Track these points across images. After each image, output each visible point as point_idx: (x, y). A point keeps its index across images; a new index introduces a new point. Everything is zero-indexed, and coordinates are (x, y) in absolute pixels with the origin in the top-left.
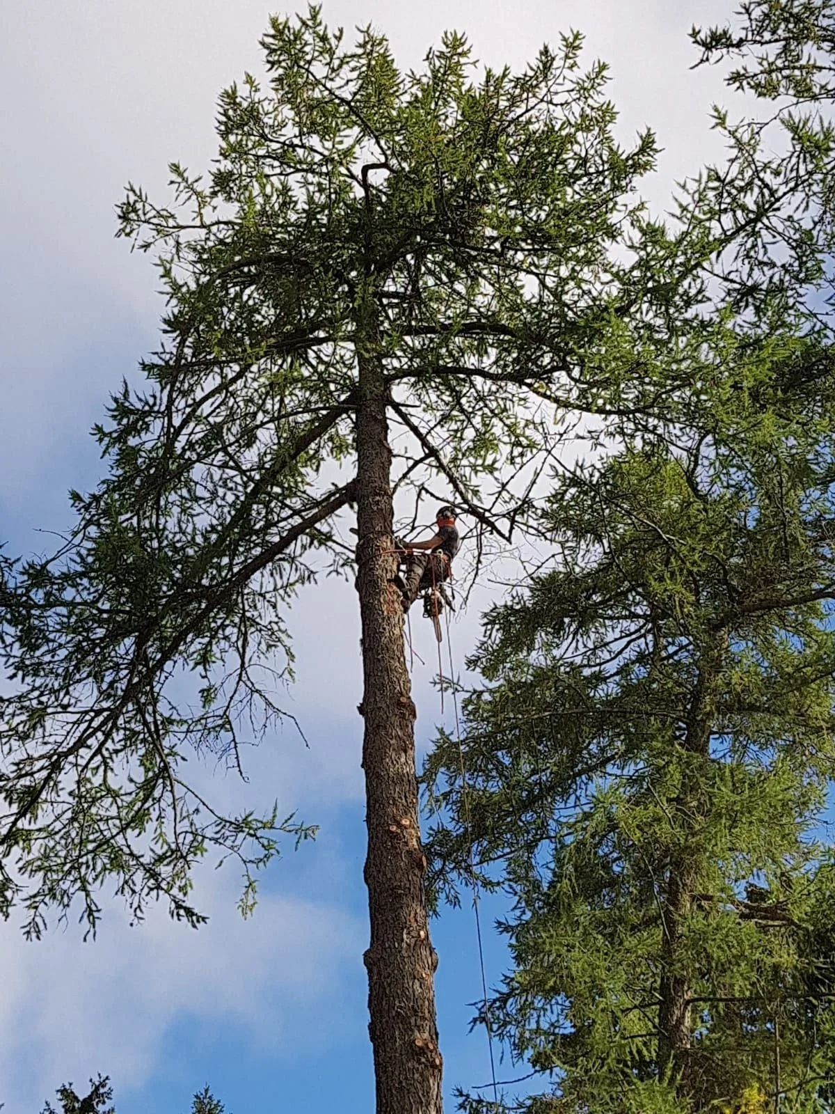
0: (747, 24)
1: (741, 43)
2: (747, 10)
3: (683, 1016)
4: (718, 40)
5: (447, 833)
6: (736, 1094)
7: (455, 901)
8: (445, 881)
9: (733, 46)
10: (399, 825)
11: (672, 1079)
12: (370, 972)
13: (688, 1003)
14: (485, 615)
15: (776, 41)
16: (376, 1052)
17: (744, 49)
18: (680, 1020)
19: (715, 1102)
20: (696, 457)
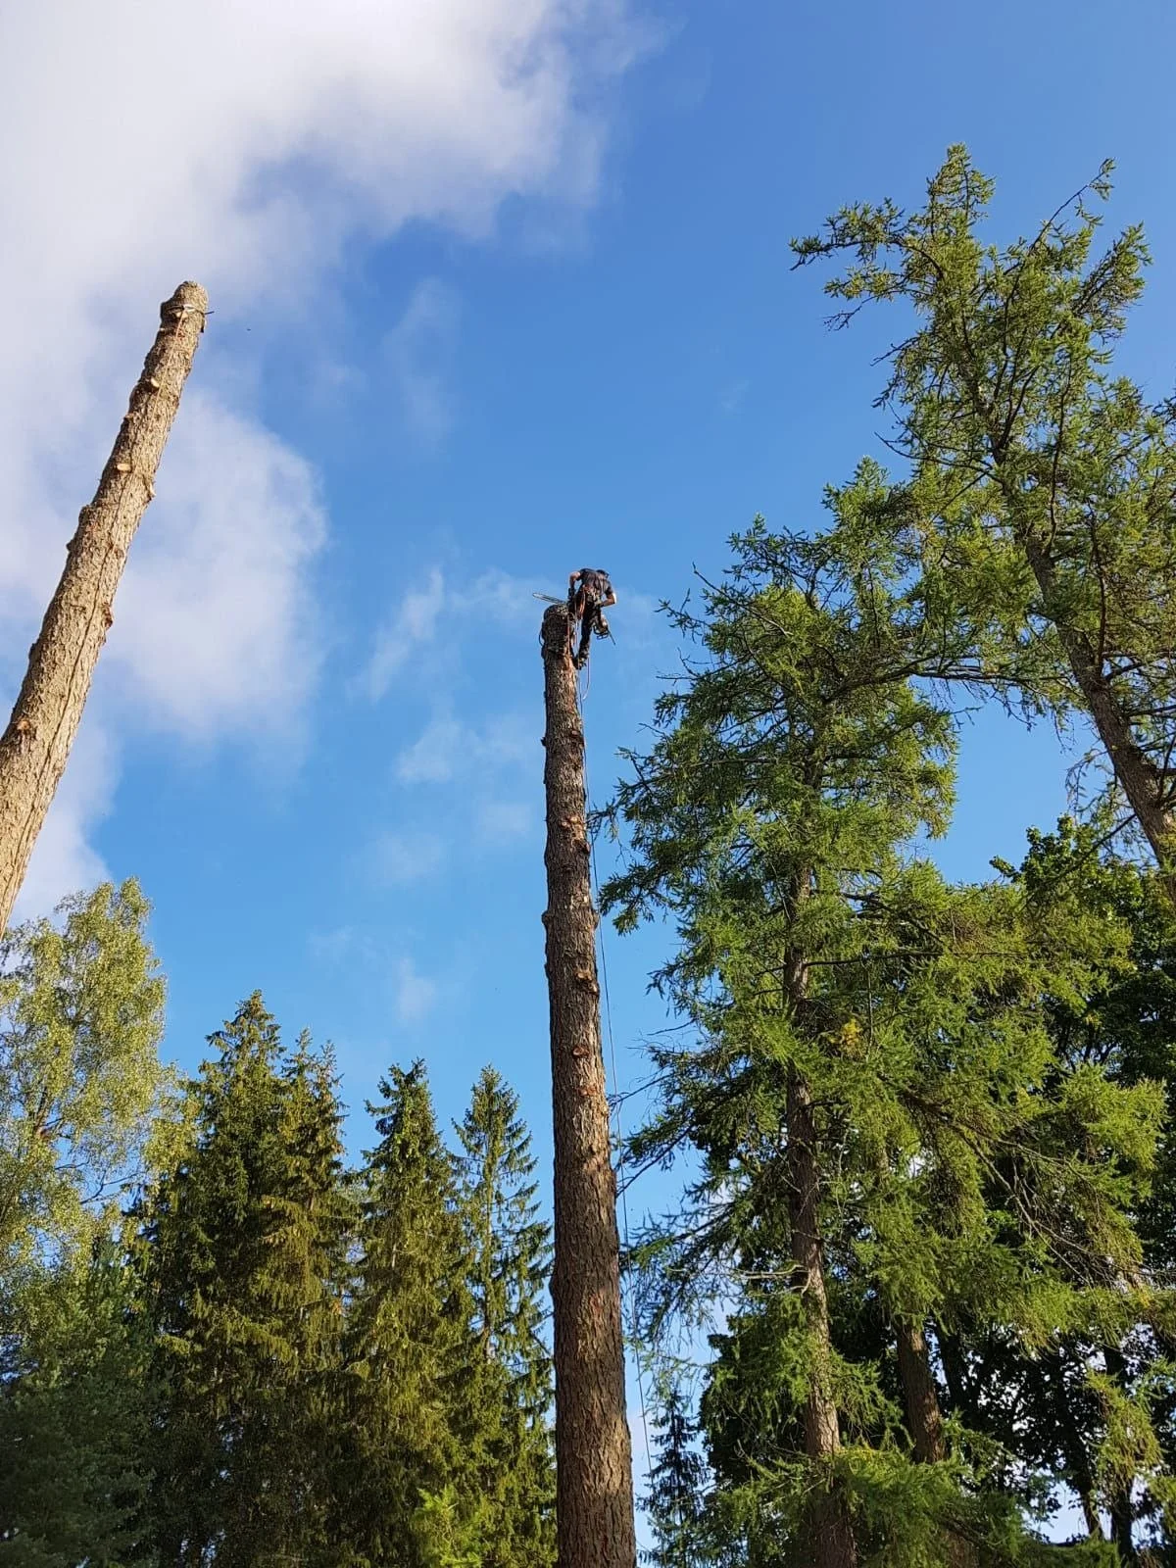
0: (833, 232)
1: (828, 247)
2: (833, 223)
3: (801, 977)
4: (811, 248)
5: (641, 868)
6: (840, 1028)
7: (650, 917)
8: (642, 903)
9: (822, 249)
10: (569, 822)
11: (789, 1014)
12: (547, 928)
13: (804, 966)
14: (658, 701)
15: (855, 243)
16: (550, 983)
17: (830, 252)
18: (800, 979)
19: (823, 1034)
20: (813, 582)
